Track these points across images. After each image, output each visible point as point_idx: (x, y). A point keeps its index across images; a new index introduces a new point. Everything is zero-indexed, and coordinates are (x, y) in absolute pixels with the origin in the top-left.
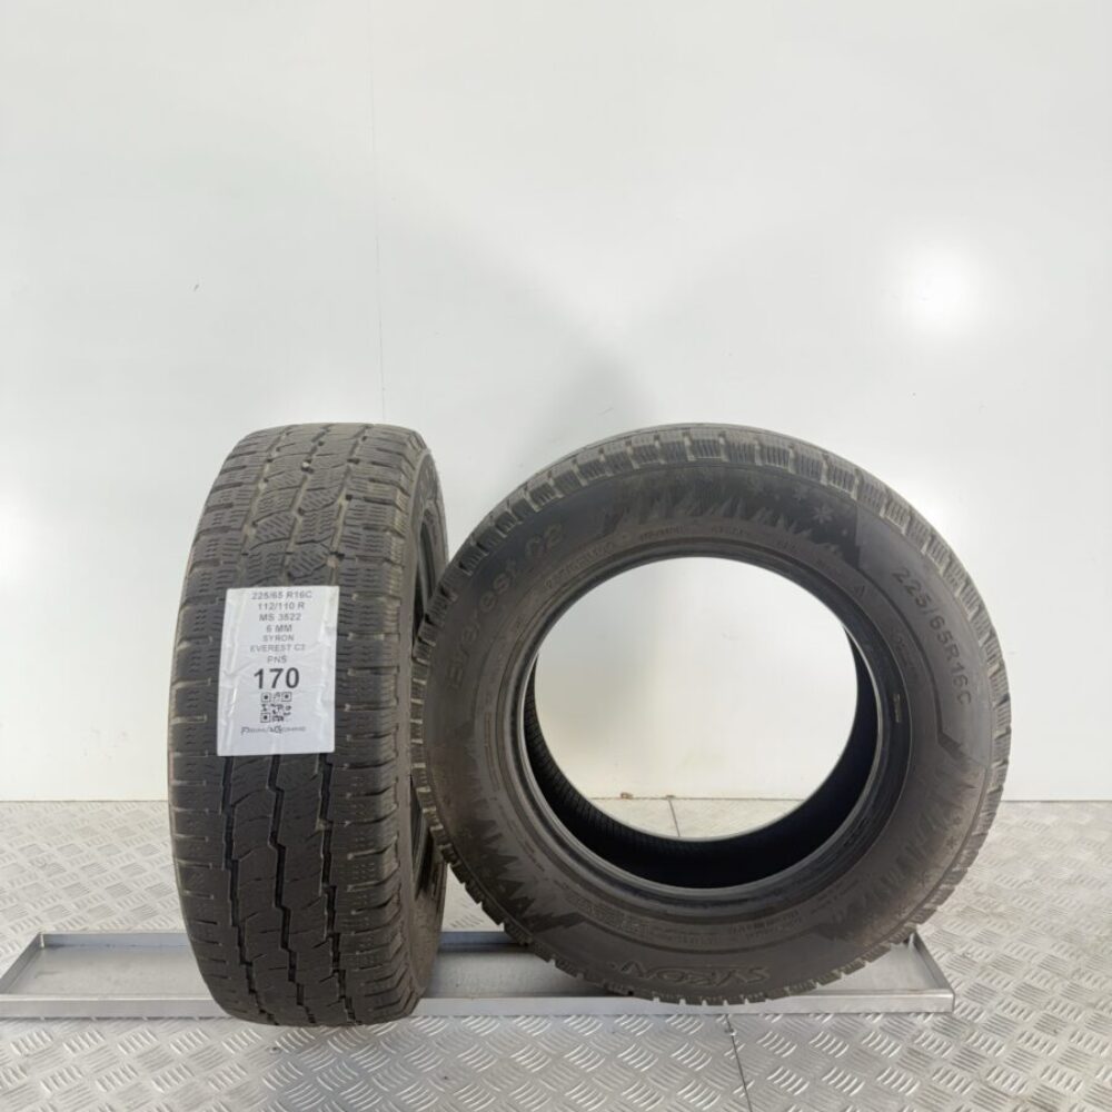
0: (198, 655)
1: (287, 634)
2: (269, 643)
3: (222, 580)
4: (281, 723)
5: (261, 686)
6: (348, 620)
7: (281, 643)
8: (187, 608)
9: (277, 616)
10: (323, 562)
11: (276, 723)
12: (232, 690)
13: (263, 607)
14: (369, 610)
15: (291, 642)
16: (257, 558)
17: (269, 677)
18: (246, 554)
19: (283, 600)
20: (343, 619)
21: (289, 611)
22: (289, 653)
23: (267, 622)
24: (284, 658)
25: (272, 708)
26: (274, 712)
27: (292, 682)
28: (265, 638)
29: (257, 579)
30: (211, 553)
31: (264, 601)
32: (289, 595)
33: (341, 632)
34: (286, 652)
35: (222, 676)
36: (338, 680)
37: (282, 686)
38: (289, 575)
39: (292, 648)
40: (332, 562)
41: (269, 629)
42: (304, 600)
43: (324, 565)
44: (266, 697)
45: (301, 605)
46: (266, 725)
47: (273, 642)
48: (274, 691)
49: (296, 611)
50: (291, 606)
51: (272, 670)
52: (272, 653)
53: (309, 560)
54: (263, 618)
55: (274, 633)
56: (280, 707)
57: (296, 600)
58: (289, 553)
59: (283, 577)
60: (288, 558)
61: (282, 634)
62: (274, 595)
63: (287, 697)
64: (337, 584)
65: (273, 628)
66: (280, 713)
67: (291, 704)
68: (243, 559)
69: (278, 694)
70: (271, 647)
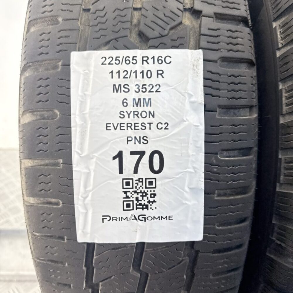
0: (46, 132)
1: (148, 109)
2: (126, 120)
3: (63, 40)
4: (145, 211)
5: (121, 172)
6: (214, 92)
7: (141, 120)
8: (27, 74)
9: (133, 88)
10: (178, 20)
11: (140, 212)
12: (88, 174)
13: (116, 75)
14: (237, 80)
15: (151, 119)
16: (102, 14)
17: (129, 161)
18: (89, 10)
19: (138, 67)
20: (210, 91)
21: (147, 81)
22: (151, 133)
23: (122, 95)
24: (146, 139)
25: (135, 195)
26: (137, 199)
27: (156, 167)
28: (122, 115)
29: (103, 40)
30: (48, 8)
31: (115, 68)
32: (145, 60)
33: (209, 107)
34: (147, 132)
35: (75, 158)
36: (208, 164)
37: (144, 172)
38: (141, 34)
39: (153, 126)
40: (187, 20)
41: (125, 103)
42: (163, 67)
43: (181, 23)
44: (128, 184)
45: (160, 73)
46: (129, 214)
47: (132, 120)
48: (136, 177)
49: (154, 80)
50: (148, 74)
51: (132, 153)
52: (130, 133)
53: (162, 17)
54: (117, 89)
55: (131, 108)
56: (144, 194)
57: (154, 67)
58: (135, 9)
59: (134, 38)
60: (137, 14)
61: (140, 109)
62: (127, 60)
63: (151, 183)
64: (198, 47)
65: (130, 102)
66: (145, 201)
67: (157, 191)
68: (85, 16)
69: (140, 180)
70: (129, 126)
